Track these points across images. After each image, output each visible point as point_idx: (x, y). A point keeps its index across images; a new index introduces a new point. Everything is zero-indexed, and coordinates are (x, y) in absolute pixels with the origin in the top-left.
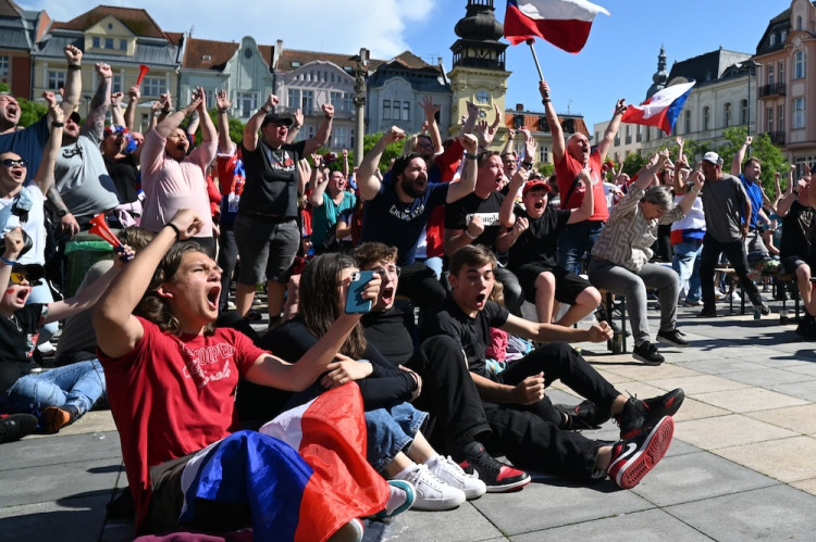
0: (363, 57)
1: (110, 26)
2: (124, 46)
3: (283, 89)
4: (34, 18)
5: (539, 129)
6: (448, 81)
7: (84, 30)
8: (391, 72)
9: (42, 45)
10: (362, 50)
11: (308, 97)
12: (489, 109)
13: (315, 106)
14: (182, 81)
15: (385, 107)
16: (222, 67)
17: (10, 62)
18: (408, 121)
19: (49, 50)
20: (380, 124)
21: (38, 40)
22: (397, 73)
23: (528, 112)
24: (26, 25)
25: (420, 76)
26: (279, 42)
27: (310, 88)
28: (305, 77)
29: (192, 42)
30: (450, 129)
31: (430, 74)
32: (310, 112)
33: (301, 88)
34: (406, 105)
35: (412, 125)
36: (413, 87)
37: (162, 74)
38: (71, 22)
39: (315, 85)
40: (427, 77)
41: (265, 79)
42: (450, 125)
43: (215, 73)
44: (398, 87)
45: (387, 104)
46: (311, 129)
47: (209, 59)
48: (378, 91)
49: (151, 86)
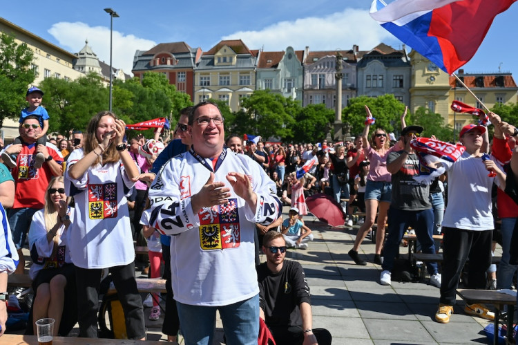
0: (355, 51)
1: (225, 51)
2: (231, 61)
3: (308, 75)
4: (194, 51)
5: (476, 86)
6: (409, 59)
7: (214, 54)
8: (371, 58)
9: (198, 65)
10: (354, 46)
11: (322, 78)
12: (437, 74)
13: (326, 83)
14: (258, 76)
15: (367, 80)
16: (276, 66)
17: (186, 74)
18: (382, 87)
19: (201, 67)
20: (364, 91)
21: (197, 62)
22: (375, 58)
23: (467, 74)
24: (192, 55)
25: (390, 58)
26: (307, 47)
27: (323, 73)
28: (320, 67)
29: (263, 54)
30: (410, 90)
31: (396, 56)
32: (323, 86)
33: (318, 73)
34: (381, 77)
35: (384, 90)
36: (385, 65)
37: (248, 72)
38: (209, 51)
39: (325, 71)
40: (394, 58)
41: (298, 69)
42: (410, 88)
43: (273, 69)
44: (376, 66)
45: (369, 78)
46: (324, 97)
47: (270, 62)
48: (363, 70)
49: (243, 80)
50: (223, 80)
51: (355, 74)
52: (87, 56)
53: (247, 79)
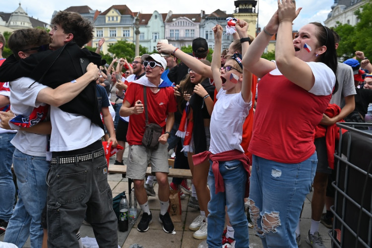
0: (202, 14)
1: (113, 12)
2: (117, 19)
3: (168, 30)
7: (106, 15)
8: (209, 19)
10: (202, 10)
11: (178, 32)
16: (147, 23)
19: (96, 24)
22: (212, 19)
27: (177, 29)
28: (176, 24)
29: (140, 15)
32: (178, 38)
33: (175, 29)
39: (179, 27)
41: (162, 26)
43: (145, 25)
44: (212, 25)
45: (207, 33)
47: (144, 21)
49: (125, 33)
50: (112, 33)
51: (198, 30)
52: (20, 14)
53: (128, 33)
